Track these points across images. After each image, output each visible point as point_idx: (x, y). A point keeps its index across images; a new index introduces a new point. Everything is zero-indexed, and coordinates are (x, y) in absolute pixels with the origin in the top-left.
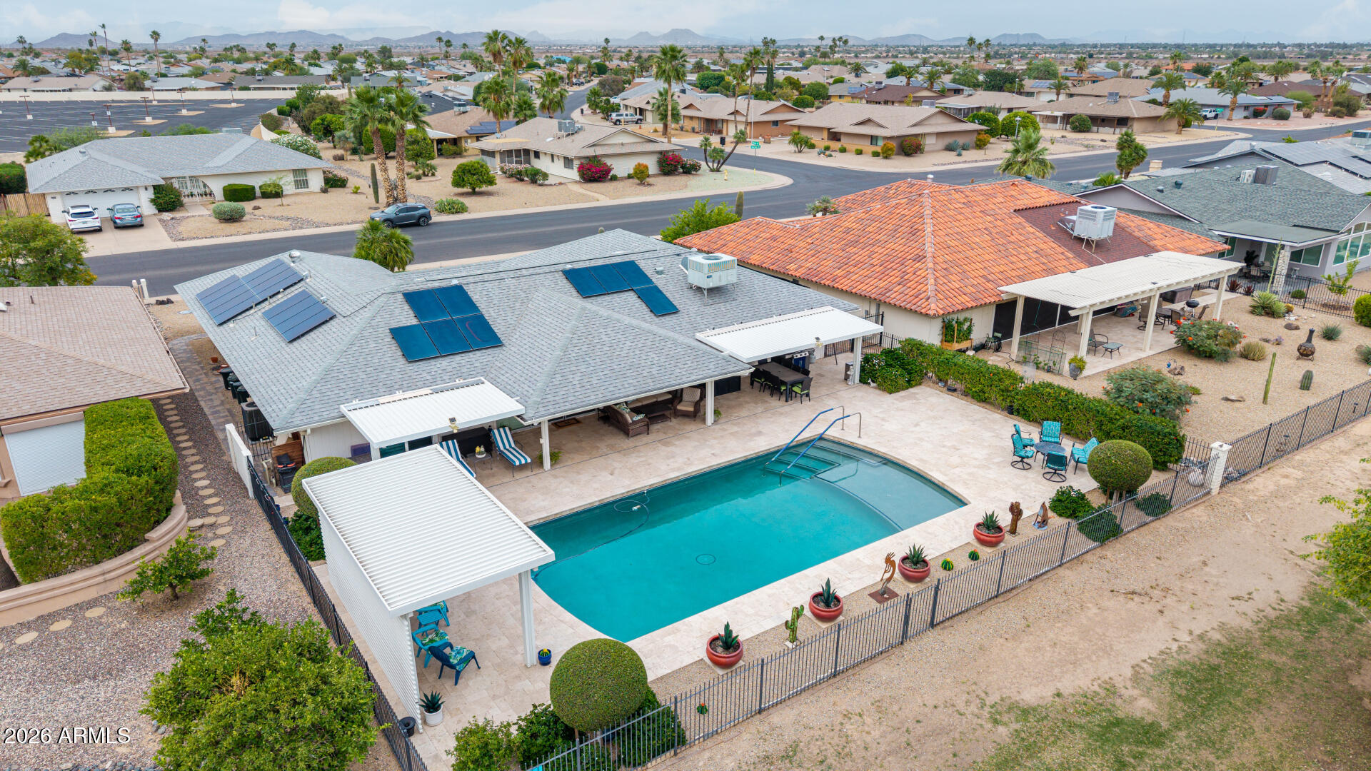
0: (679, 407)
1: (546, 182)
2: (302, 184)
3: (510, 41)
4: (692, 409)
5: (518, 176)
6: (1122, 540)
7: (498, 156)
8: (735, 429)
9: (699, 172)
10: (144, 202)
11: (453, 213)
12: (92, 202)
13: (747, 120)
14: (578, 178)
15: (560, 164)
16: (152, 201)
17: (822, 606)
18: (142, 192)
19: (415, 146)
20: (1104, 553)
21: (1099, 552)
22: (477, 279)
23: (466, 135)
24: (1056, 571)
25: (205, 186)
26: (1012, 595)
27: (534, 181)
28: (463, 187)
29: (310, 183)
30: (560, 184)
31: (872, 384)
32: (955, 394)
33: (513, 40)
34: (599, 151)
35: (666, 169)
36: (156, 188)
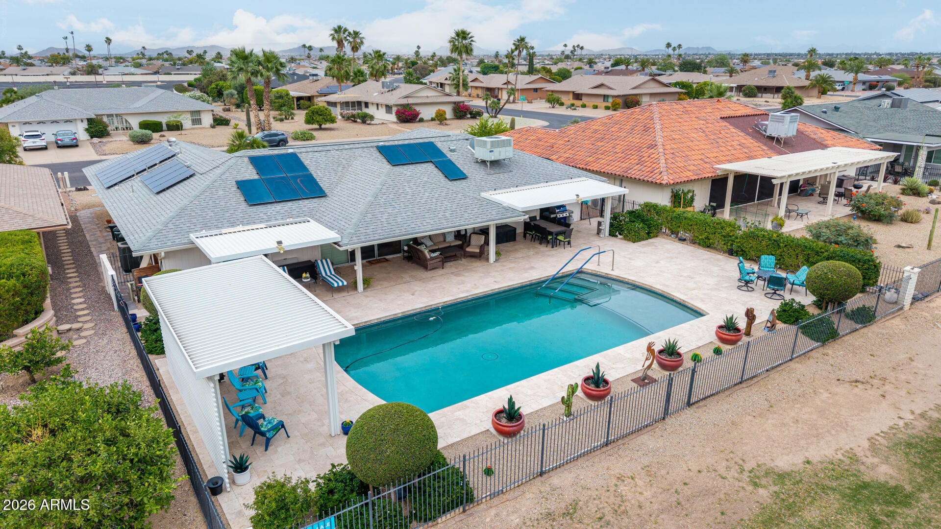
0: (468, 249)
1: (373, 122)
2: (197, 121)
3: (350, 33)
4: (478, 251)
5: (352, 119)
6: (839, 341)
7: (339, 106)
8: (513, 265)
9: (483, 117)
10: (80, 131)
11: (304, 140)
12: (40, 129)
13: (515, 87)
14: (395, 120)
15: (383, 110)
16: (87, 130)
17: (592, 387)
18: (79, 123)
19: (280, 100)
20: (826, 351)
21: (821, 350)
24: (788, 364)
25: (126, 121)
26: (753, 382)
27: (364, 122)
29: (203, 121)
30: (383, 123)
31: (619, 236)
32: (685, 242)
33: (352, 32)
34: (411, 101)
35: (458, 115)
36: (90, 121)
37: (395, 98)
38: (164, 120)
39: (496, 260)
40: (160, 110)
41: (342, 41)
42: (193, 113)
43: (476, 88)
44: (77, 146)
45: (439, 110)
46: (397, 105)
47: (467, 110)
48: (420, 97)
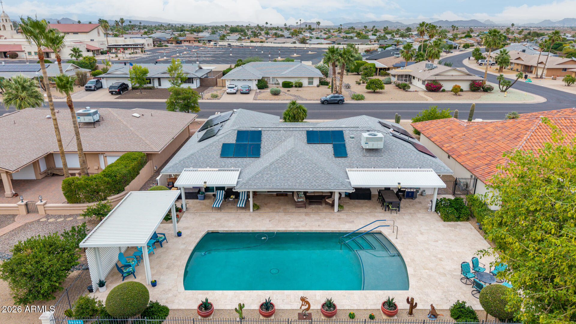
1: (409, 90)
2: (311, 83)
3: (430, 26)
5: (399, 86)
8: (345, 217)
9: (492, 91)
10: (254, 85)
11: (357, 100)
13: (544, 67)
14: (425, 89)
15: (421, 82)
16: (257, 85)
18: (254, 81)
19: (366, 71)
22: (270, 129)
23: (392, 67)
25: (277, 81)
27: (404, 89)
28: (369, 89)
29: (314, 83)
30: (416, 91)
31: (439, 214)
32: (481, 231)
33: (432, 26)
34: (438, 78)
35: (473, 89)
36: (259, 81)
37: (429, 76)
38: (293, 81)
39: (338, 211)
40: (293, 76)
41: (423, 32)
42: (309, 78)
43: (518, 64)
44: (248, 93)
45: (456, 85)
46: (428, 80)
47: (480, 86)
48: (449, 75)
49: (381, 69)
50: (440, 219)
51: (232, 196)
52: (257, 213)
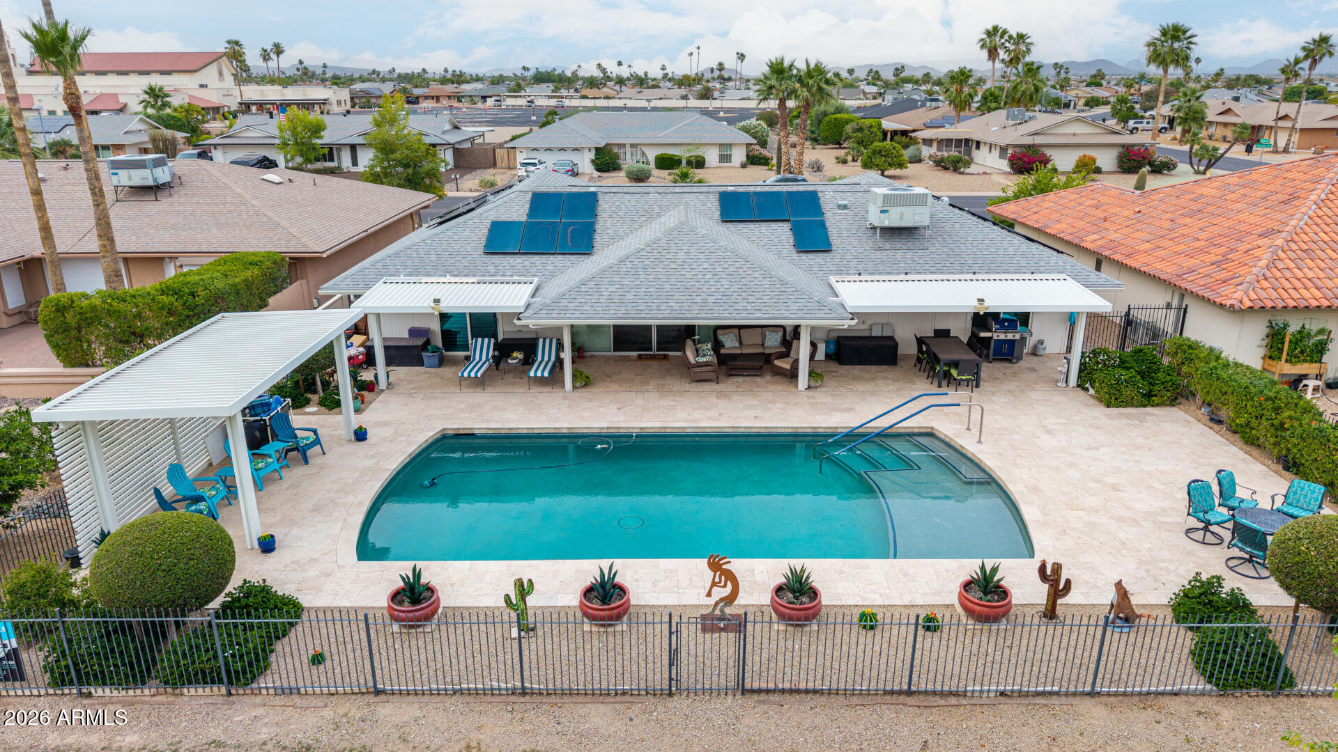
0: (778, 362)
1: (968, 171)
2: (725, 158)
3: (1011, 37)
5: (941, 164)
7: (935, 145)
8: (829, 400)
10: (585, 160)
14: (1008, 169)
15: (996, 153)
16: (593, 161)
18: (586, 152)
19: (859, 135)
23: (923, 127)
24: (1076, 701)
25: (643, 153)
26: (943, 702)
27: (956, 170)
28: (870, 169)
29: (733, 158)
30: (985, 173)
31: (1092, 391)
32: (1216, 427)
33: (1015, 36)
34: (1039, 140)
35: (1125, 166)
36: (598, 150)
37: (1018, 136)
38: (684, 154)
39: (809, 387)
40: (681, 141)
41: (996, 50)
42: (722, 146)
45: (1085, 156)
46: (1014, 147)
47: (1144, 158)
48: (1066, 134)
49: (895, 133)
50: (1092, 401)
51: (515, 354)
52: (584, 393)
